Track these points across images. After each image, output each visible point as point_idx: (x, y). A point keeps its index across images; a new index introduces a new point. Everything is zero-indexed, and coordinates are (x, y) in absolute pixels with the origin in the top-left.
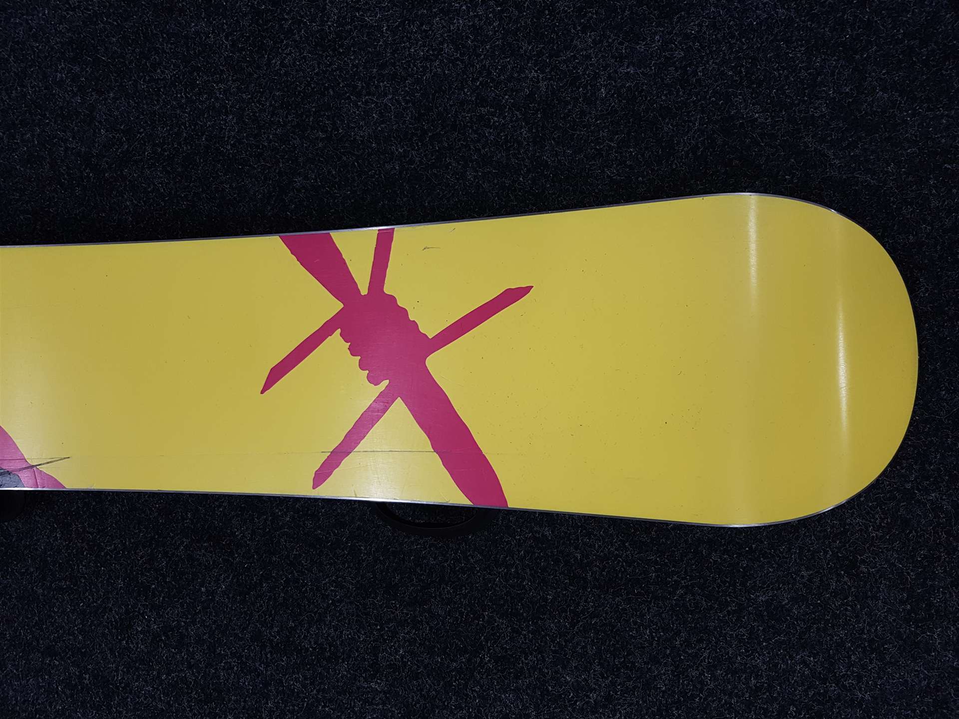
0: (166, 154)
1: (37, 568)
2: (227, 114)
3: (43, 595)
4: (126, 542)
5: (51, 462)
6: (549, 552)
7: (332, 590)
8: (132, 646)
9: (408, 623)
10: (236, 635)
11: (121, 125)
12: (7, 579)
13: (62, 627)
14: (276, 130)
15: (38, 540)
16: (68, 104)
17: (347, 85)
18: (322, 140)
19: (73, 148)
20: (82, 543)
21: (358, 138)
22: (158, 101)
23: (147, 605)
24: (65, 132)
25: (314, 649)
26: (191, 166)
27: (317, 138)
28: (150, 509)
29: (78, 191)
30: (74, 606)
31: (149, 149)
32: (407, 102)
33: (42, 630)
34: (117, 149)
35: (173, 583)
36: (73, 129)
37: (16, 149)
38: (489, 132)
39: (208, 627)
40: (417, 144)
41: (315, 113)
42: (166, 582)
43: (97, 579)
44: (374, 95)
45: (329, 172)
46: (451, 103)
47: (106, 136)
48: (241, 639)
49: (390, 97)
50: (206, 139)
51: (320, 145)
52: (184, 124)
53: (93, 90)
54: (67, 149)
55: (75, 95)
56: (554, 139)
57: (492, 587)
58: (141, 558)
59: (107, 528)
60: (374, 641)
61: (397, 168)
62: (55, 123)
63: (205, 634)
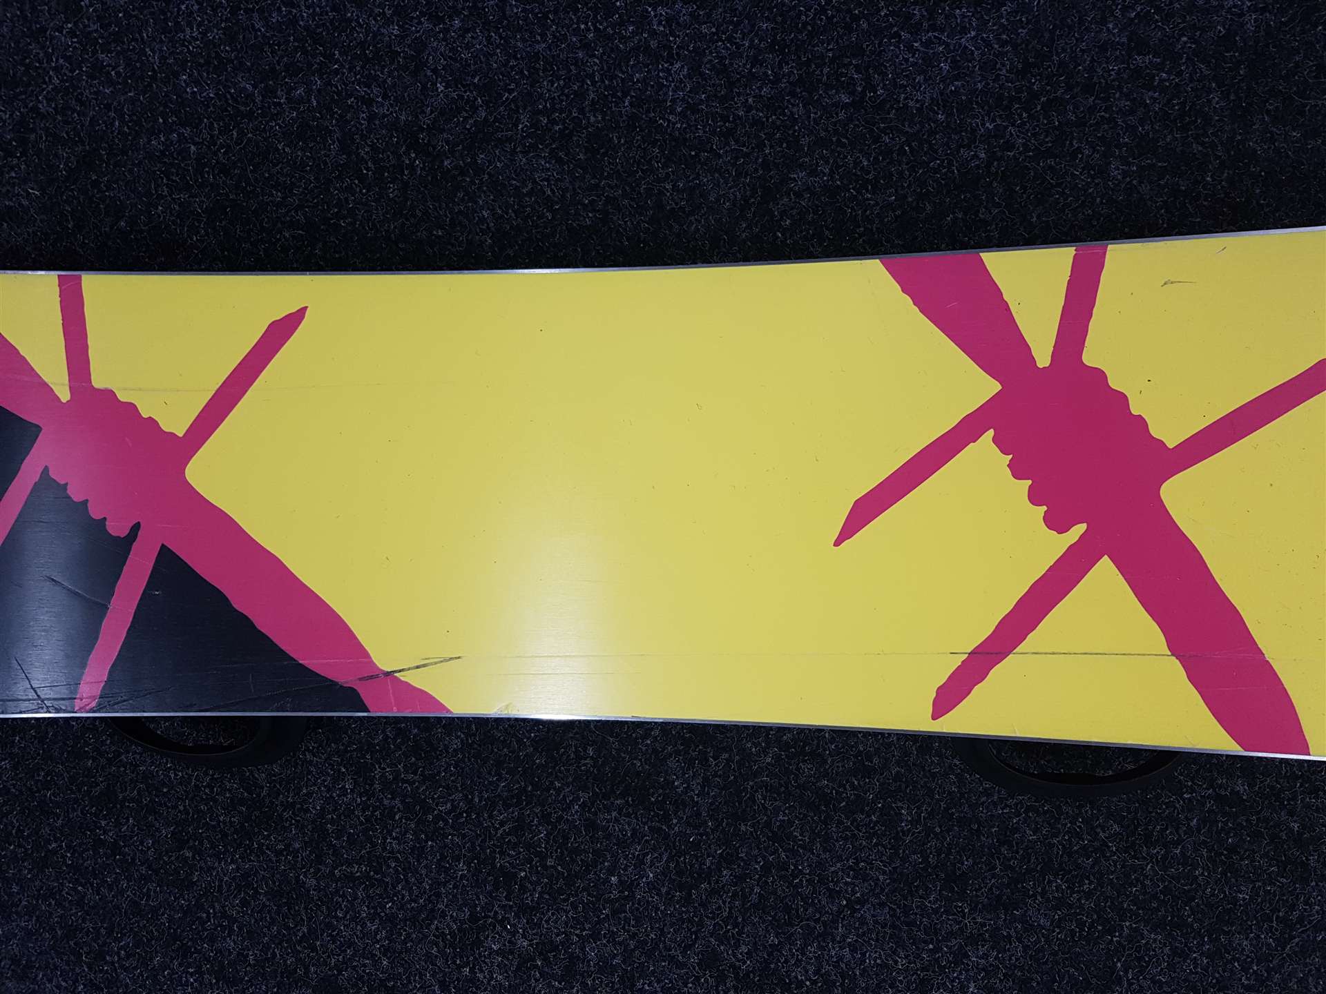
0: (557, 128)
1: (306, 843)
2: (671, 59)
3: (317, 889)
4: (473, 798)
5: (424, 666)
6: (1242, 820)
7: (846, 883)
8: (480, 976)
9: (985, 940)
10: (672, 959)
11: (473, 77)
12: (250, 860)
13: (351, 944)
14: (760, 89)
15: (309, 794)
16: (374, 37)
17: (892, 13)
18: (845, 106)
19: (384, 116)
20: (393, 798)
21: (911, 103)
22: (543, 35)
23: (511, 907)
24: (369, 87)
25: (814, 982)
26: (602, 151)
27: (836, 105)
28: (519, 741)
29: (393, 191)
30: (375, 908)
31: (525, 120)
32: (1003, 44)
33: (314, 949)
34: (465, 119)
35: (559, 868)
36: (385, 81)
37: (276, 115)
38: (1151, 98)
39: (620, 944)
40: (1020, 115)
41: (833, 60)
42: (545, 867)
43: (418, 861)
44: (942, 31)
45: (857, 163)
46: (1083, 46)
47: (446, 96)
48: (681, 965)
49: (973, 33)
50: (631, 104)
51: (842, 115)
52: (592, 76)
53: (423, 14)
54: (371, 118)
55: (388, 22)
56: (1268, 112)
57: (1137, 880)
58: (502, 824)
59: (439, 773)
60: (923, 969)
61: (983, 155)
62: (350, 70)
63: (615, 956)
